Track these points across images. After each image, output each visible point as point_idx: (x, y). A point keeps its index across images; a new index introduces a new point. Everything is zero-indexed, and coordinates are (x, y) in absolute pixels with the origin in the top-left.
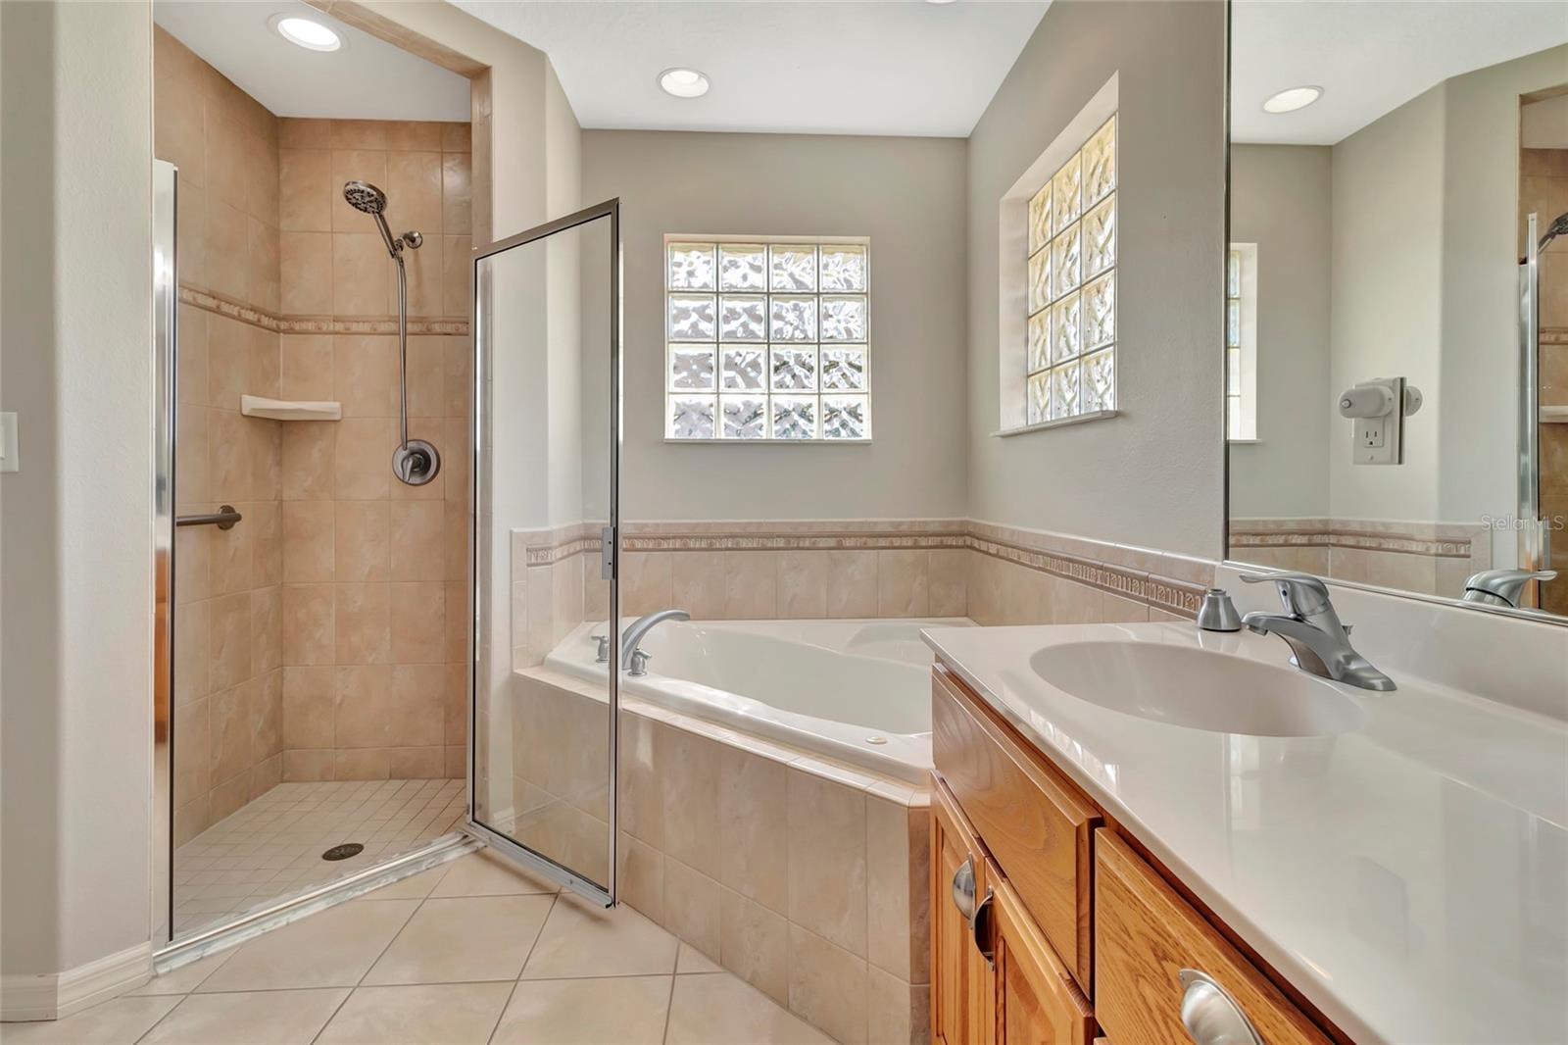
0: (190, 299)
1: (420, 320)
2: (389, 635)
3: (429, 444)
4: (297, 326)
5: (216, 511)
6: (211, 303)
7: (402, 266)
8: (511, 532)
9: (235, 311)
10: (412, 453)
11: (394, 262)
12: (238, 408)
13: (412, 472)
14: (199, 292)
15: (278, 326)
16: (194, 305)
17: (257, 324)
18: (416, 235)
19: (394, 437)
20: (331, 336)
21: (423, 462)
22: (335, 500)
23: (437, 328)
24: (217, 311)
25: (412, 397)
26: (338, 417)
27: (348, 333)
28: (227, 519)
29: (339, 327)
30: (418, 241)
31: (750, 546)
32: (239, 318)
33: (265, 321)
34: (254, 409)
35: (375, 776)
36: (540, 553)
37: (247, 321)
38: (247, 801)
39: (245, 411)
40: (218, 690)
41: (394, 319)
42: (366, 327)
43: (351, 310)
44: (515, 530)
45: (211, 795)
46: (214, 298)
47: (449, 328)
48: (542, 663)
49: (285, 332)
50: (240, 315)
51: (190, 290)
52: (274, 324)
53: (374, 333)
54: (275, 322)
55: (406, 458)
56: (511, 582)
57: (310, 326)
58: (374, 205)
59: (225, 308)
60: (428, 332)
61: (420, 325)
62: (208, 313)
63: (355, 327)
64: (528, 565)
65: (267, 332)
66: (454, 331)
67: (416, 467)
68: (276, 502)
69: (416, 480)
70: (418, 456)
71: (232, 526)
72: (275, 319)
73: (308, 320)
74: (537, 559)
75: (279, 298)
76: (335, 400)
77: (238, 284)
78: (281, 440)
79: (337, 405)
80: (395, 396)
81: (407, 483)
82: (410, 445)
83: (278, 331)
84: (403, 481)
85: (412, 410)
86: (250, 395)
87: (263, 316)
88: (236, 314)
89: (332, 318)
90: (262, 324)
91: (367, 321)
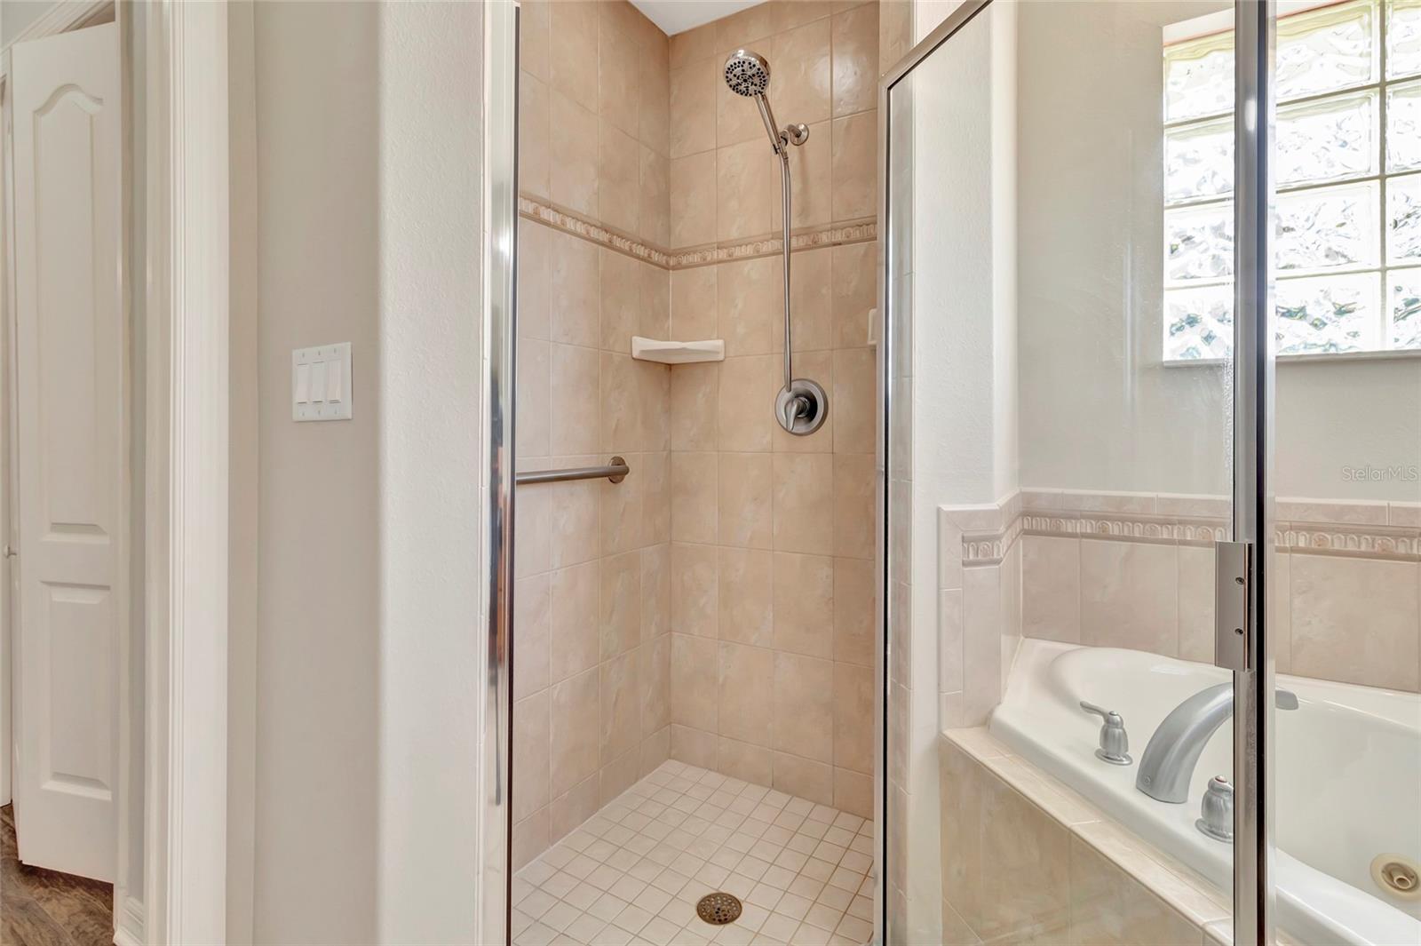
0: (584, 232)
1: (806, 231)
2: (771, 614)
3: (816, 384)
4: (684, 261)
5: (606, 463)
6: (604, 237)
7: (786, 163)
8: (939, 510)
9: (626, 246)
10: (797, 396)
11: (777, 159)
12: (629, 351)
13: (796, 418)
14: (592, 226)
15: (667, 263)
16: (587, 239)
17: (647, 260)
18: (802, 127)
19: (777, 377)
20: (715, 266)
21: (808, 405)
22: (718, 451)
23: (825, 238)
24: (609, 245)
25: (798, 329)
26: (721, 357)
27: (731, 259)
28: (616, 473)
29: (723, 254)
30: (804, 134)
31: (1351, 547)
32: (630, 253)
33: (656, 257)
34: (643, 351)
35: (757, 780)
36: (982, 545)
37: (638, 257)
38: (637, 780)
39: (635, 354)
40: (609, 657)
41: (775, 236)
42: (749, 250)
43: (734, 234)
44: (946, 508)
45: (601, 772)
46: (606, 231)
47: (839, 237)
48: (986, 722)
49: (674, 268)
50: (631, 250)
51: (584, 223)
52: (663, 260)
53: (759, 255)
54: (665, 257)
55: (791, 401)
56: (939, 588)
57: (696, 258)
58: (756, 80)
59: (618, 242)
60: (815, 245)
61: (805, 237)
62: (600, 247)
63: (738, 252)
64: (964, 564)
65: (657, 268)
66: (844, 239)
67: (800, 414)
68: (665, 453)
69: (801, 428)
70: (803, 399)
71: (622, 479)
72: (664, 254)
73: (695, 252)
74: (977, 554)
75: (668, 231)
76: (718, 338)
77: (631, 219)
78: (670, 385)
79: (720, 343)
80: (778, 327)
81: (790, 432)
82: (795, 385)
83: (667, 268)
84: (786, 430)
85: (797, 341)
86: (641, 336)
87: (653, 252)
88: (627, 248)
89: (715, 245)
90: (653, 260)
91: (750, 243)
